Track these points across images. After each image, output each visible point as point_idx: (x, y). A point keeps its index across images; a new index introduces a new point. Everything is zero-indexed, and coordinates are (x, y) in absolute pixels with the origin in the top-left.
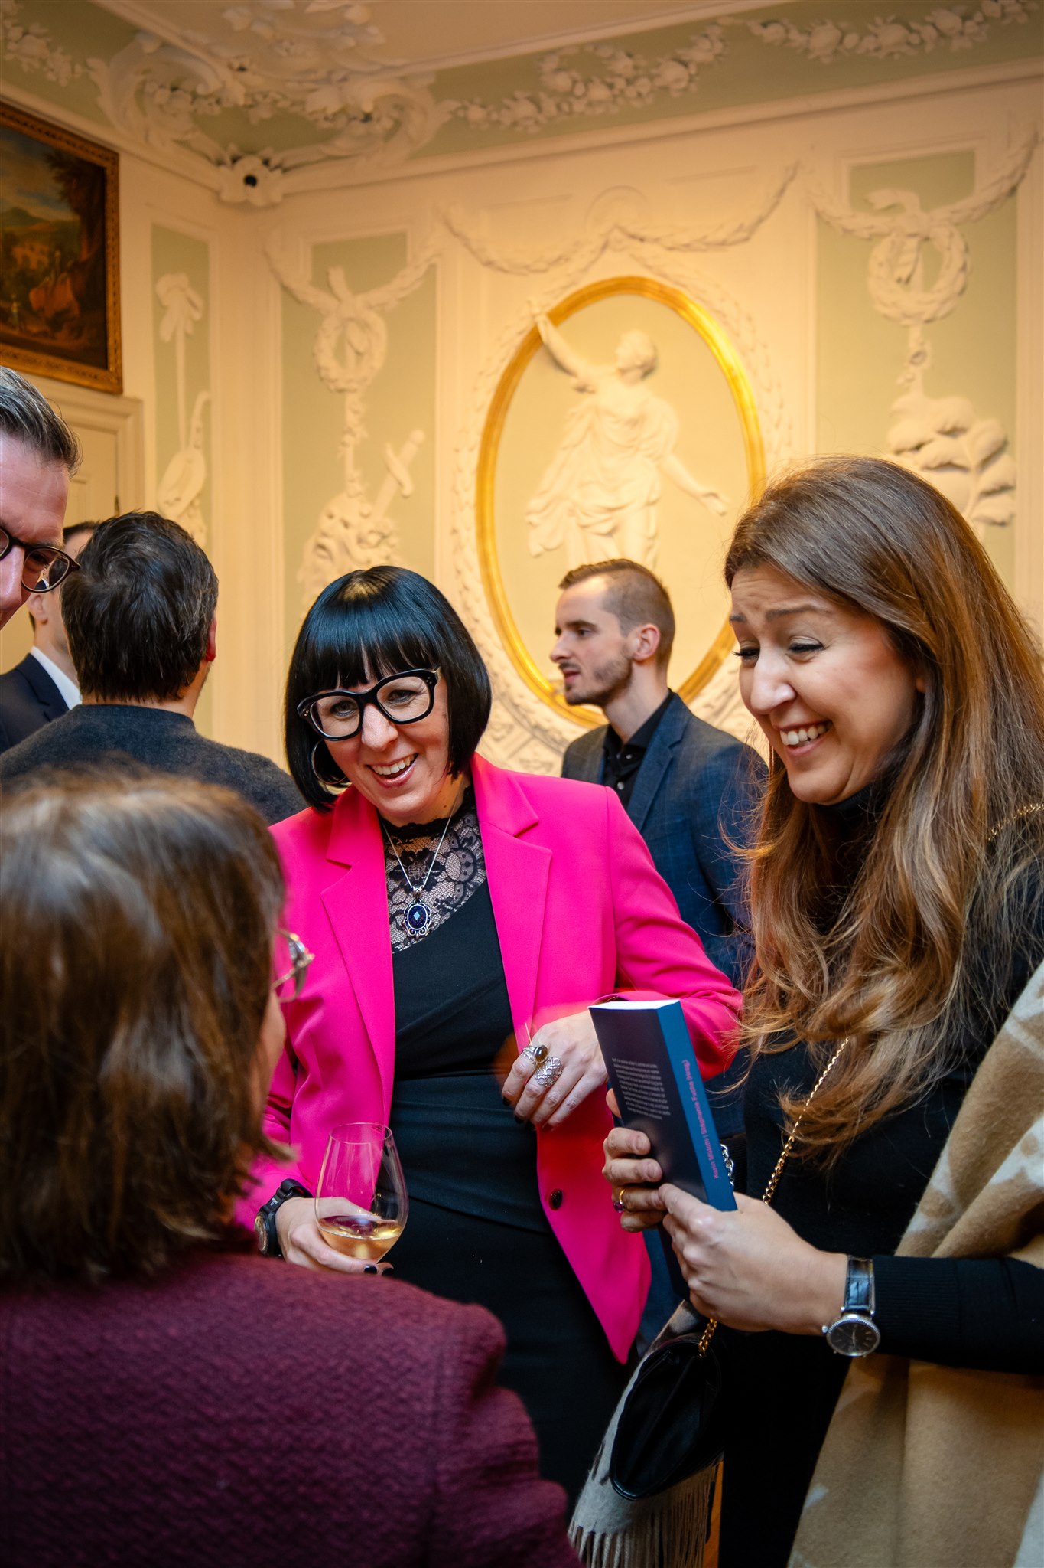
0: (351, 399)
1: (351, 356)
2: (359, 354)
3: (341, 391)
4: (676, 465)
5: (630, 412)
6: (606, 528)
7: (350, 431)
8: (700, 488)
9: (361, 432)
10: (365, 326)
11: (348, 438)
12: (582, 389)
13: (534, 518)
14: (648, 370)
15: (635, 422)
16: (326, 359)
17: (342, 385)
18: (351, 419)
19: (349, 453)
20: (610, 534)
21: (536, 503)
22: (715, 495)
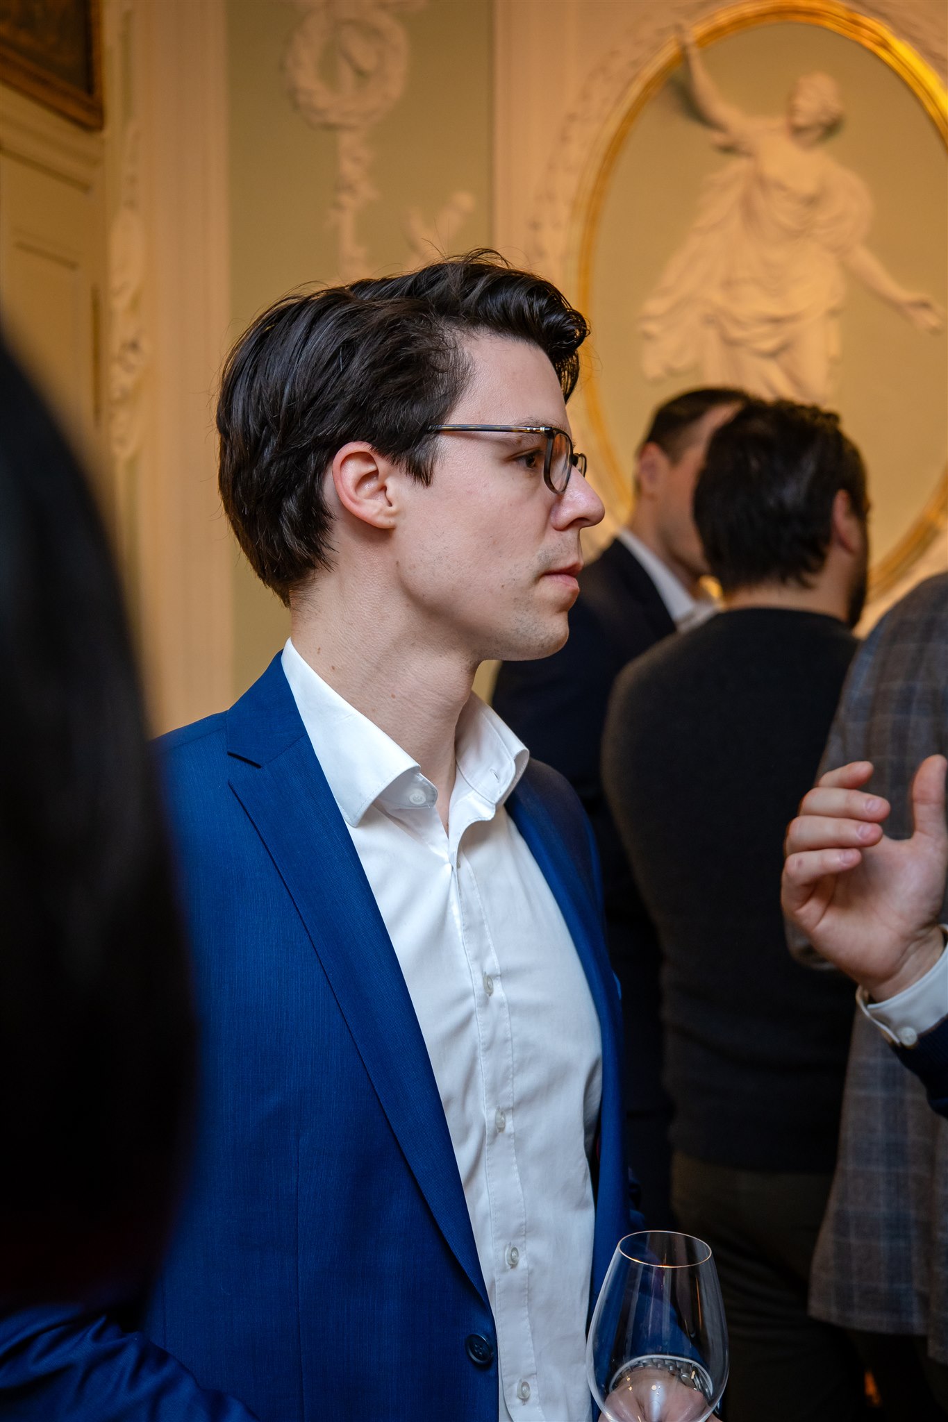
0: (347, 140)
1: (347, 74)
2: (360, 73)
3: (330, 127)
4: (866, 260)
5: (808, 186)
6: (769, 345)
7: (350, 188)
8: (903, 294)
9: (366, 191)
10: (374, 33)
11: (346, 199)
12: (729, 149)
13: (652, 327)
14: (830, 128)
15: (812, 201)
16: (307, 78)
17: (333, 118)
18: (349, 169)
19: (347, 223)
20: (773, 355)
21: (655, 306)
22: (925, 305)
